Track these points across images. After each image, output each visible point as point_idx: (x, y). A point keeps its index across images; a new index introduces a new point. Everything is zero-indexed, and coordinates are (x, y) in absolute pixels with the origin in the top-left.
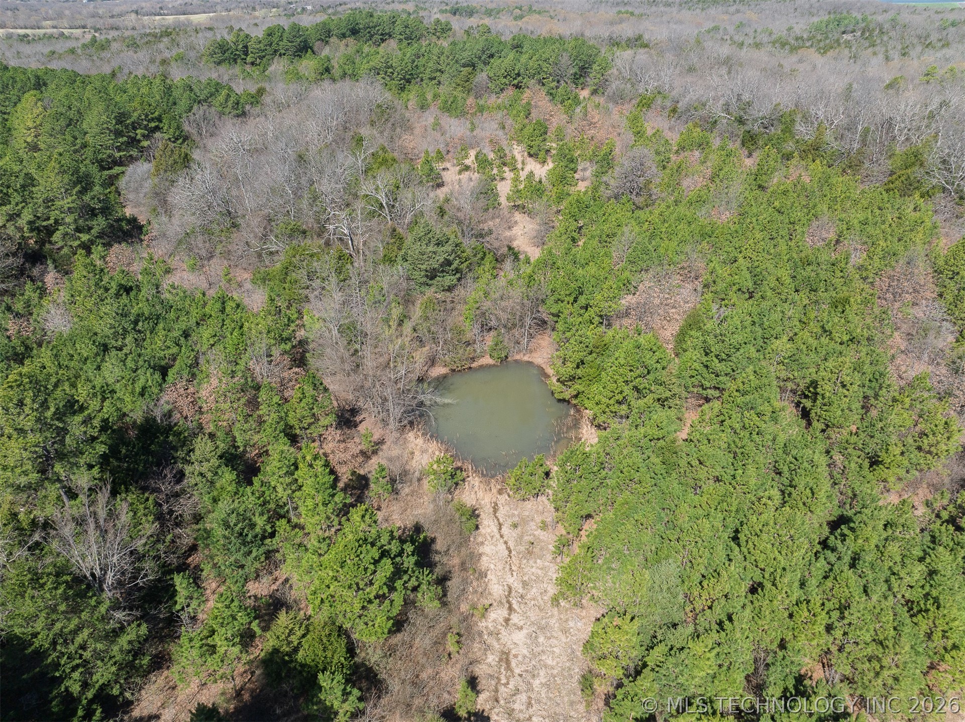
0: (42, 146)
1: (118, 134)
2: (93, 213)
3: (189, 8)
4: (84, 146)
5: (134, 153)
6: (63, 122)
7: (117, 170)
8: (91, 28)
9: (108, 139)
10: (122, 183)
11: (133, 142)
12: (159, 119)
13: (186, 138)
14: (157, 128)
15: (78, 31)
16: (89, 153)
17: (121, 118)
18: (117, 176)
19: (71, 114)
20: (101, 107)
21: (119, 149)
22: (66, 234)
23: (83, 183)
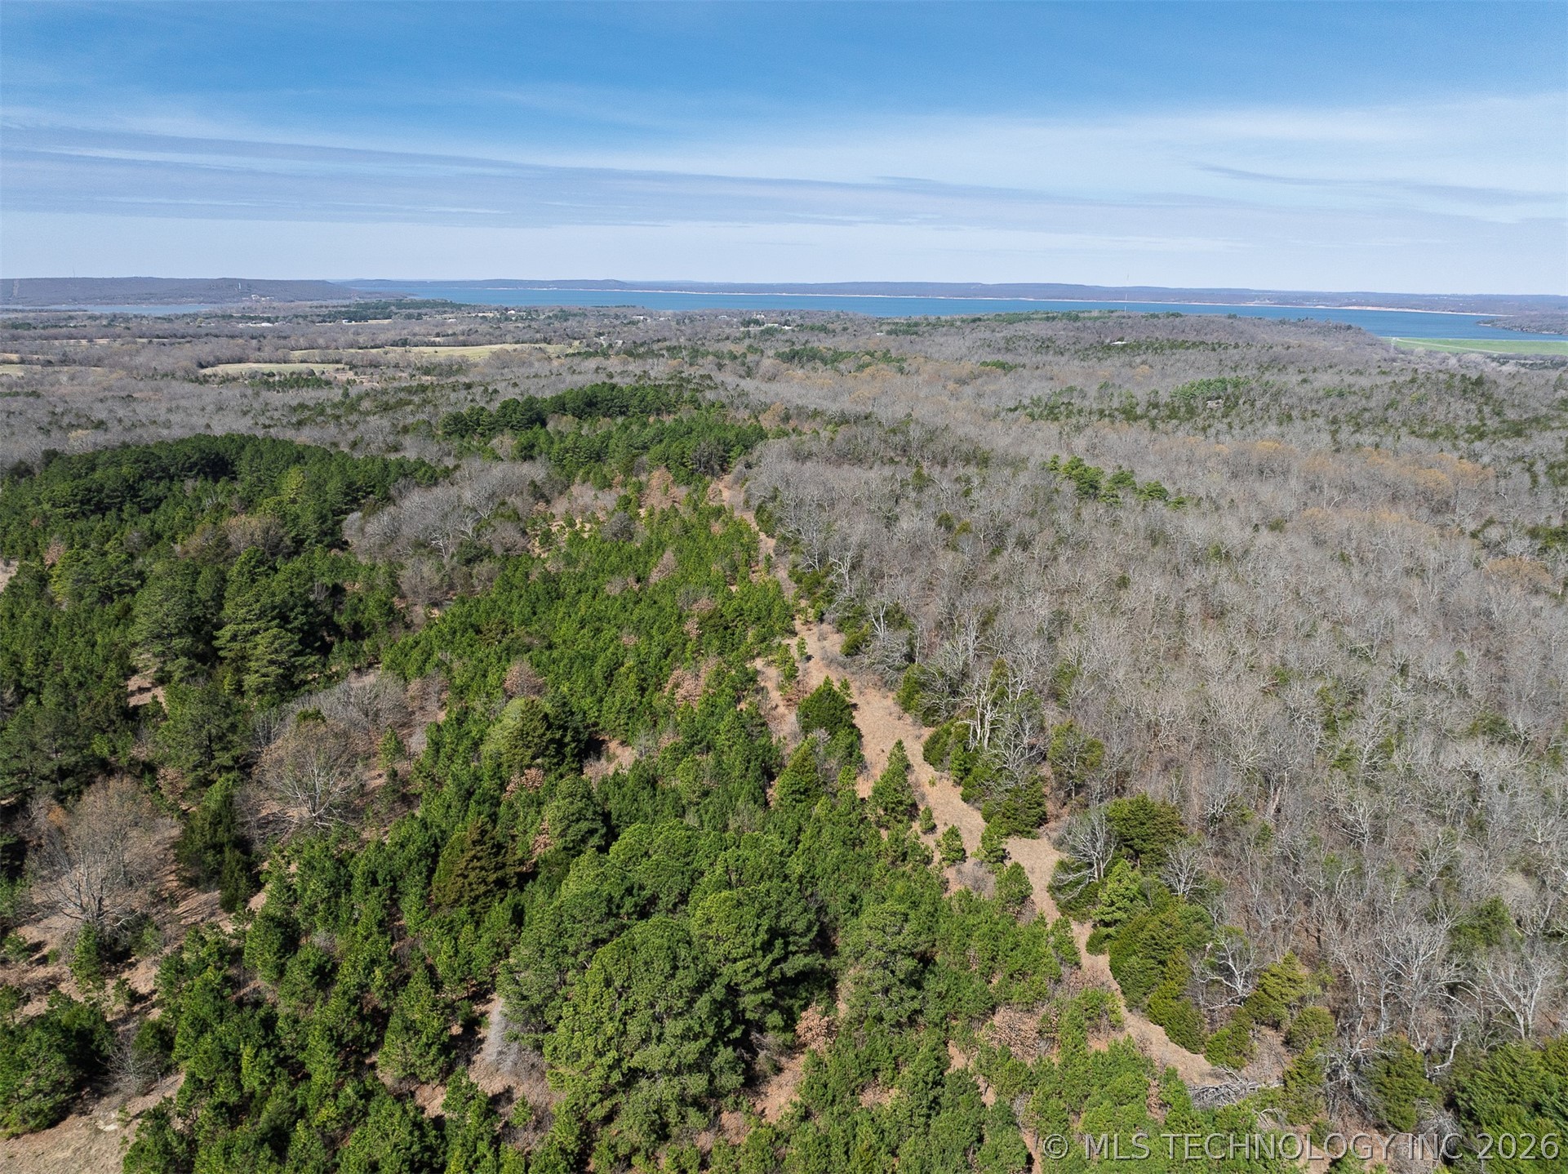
0: (299, 500)
1: (347, 495)
2: (326, 534)
3: (472, 338)
4: (325, 501)
5: (355, 507)
6: (315, 487)
7: (343, 516)
8: (346, 364)
9: (340, 498)
10: (344, 524)
11: (355, 500)
12: (374, 486)
13: (389, 499)
14: (372, 492)
15: (331, 366)
16: (327, 505)
17: (349, 486)
18: (342, 521)
19: (321, 481)
20: (339, 478)
21: (346, 504)
22: (310, 544)
23: (323, 518)
